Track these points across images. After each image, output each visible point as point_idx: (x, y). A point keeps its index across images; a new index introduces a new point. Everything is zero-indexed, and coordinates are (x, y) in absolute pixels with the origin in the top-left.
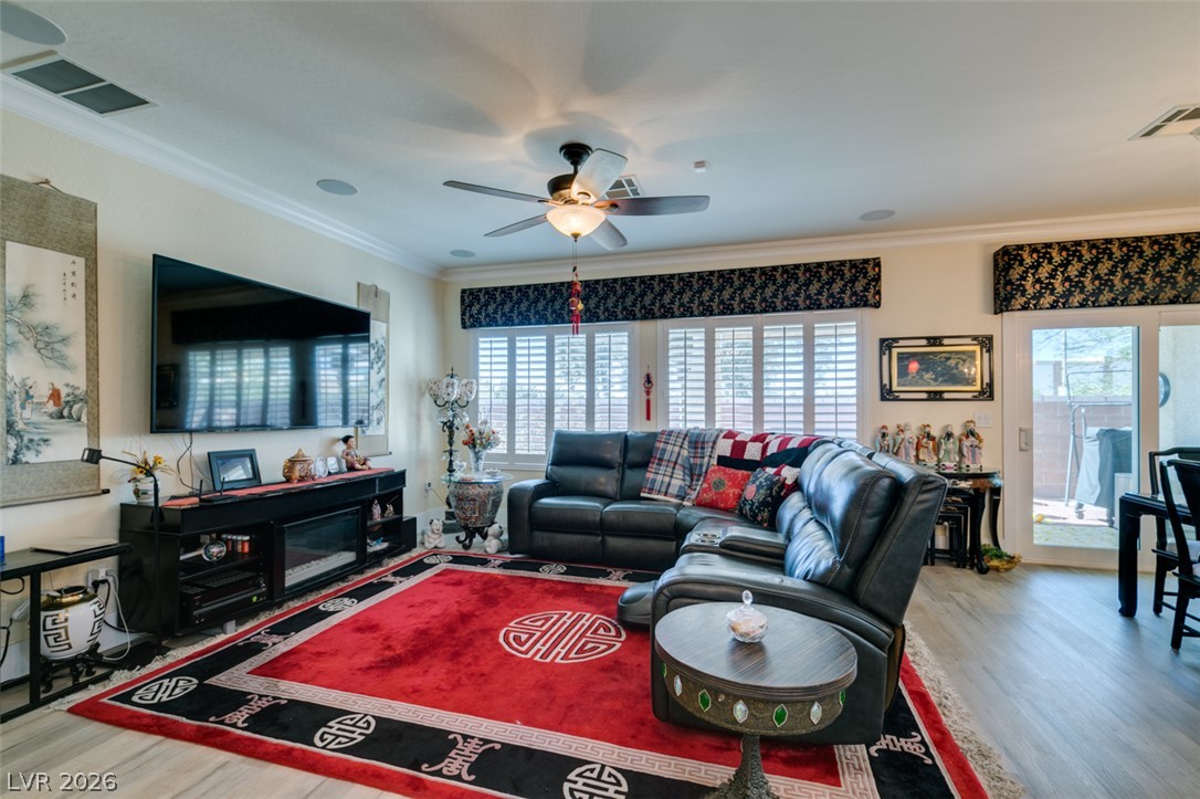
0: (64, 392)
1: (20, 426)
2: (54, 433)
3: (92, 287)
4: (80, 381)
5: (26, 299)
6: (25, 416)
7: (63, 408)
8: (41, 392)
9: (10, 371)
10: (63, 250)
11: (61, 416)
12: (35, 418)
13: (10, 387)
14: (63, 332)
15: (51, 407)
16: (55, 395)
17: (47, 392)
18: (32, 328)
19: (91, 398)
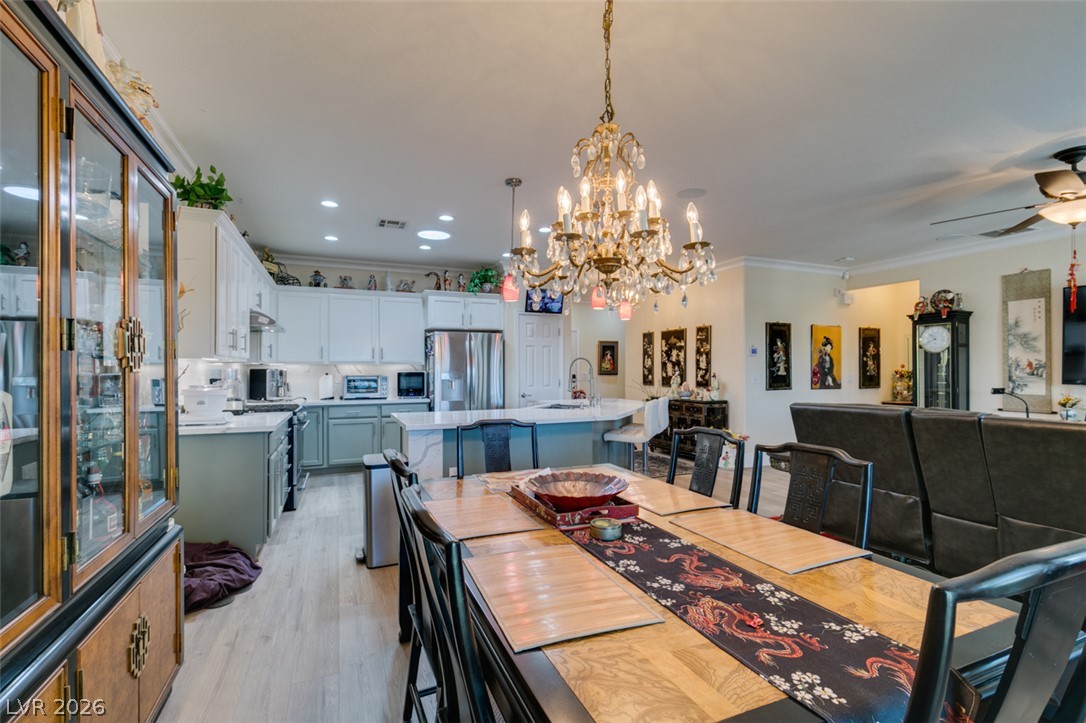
0: (1034, 363)
1: (1014, 378)
2: (1031, 382)
3: (1048, 311)
4: (1042, 358)
5: (1017, 324)
6: (1016, 374)
7: (1034, 371)
8: (1024, 364)
9: (1010, 355)
10: (1034, 298)
11: (1033, 374)
12: (1021, 375)
13: (1010, 362)
14: (1034, 335)
15: (1028, 370)
16: (1030, 365)
17: (1027, 363)
18: (1019, 336)
19: (1048, 365)
